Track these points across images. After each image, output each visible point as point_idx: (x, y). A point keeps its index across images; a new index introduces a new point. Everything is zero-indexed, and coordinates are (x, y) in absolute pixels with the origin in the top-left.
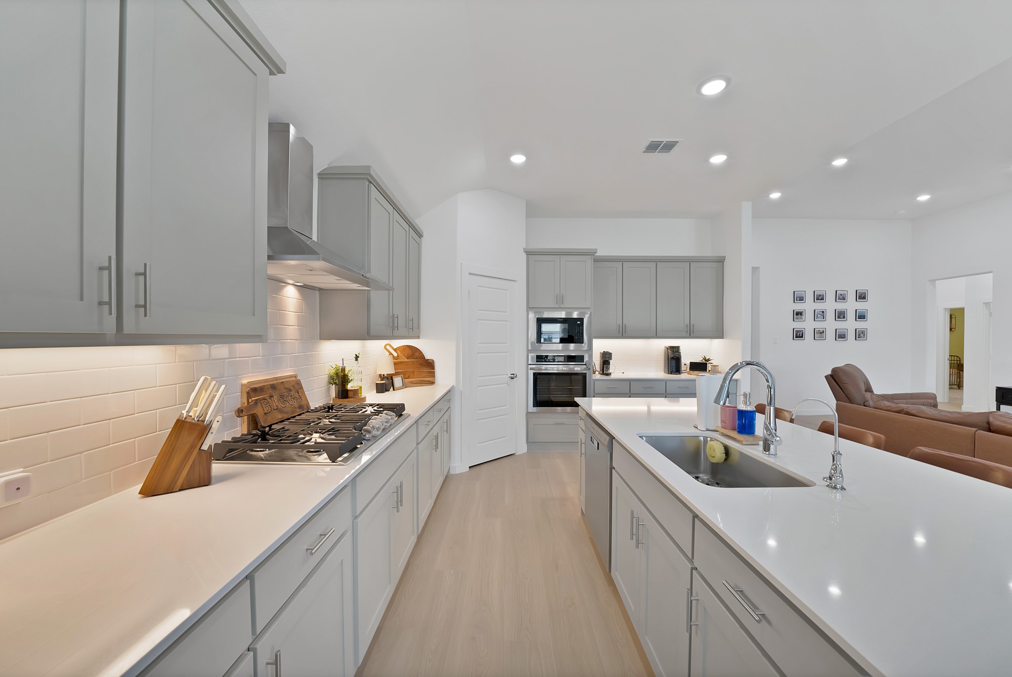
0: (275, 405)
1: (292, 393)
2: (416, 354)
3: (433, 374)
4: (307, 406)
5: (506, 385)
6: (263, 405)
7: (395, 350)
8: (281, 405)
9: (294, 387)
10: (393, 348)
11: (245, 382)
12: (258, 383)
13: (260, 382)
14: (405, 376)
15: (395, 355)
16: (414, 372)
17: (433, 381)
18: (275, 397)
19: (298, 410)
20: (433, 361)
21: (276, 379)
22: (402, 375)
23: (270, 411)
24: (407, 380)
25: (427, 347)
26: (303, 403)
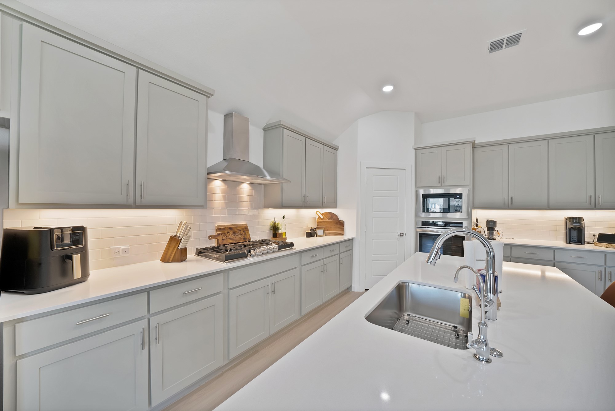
0: (229, 236)
1: (241, 232)
2: (333, 217)
3: (343, 230)
4: (249, 239)
5: (396, 240)
6: (223, 236)
7: (322, 214)
8: (232, 237)
9: (243, 229)
10: (320, 214)
11: (216, 225)
12: (222, 226)
13: (224, 226)
14: (326, 229)
15: (322, 217)
16: (331, 227)
17: (343, 233)
18: (230, 233)
19: (242, 240)
20: (343, 222)
21: (234, 225)
22: (324, 229)
23: (226, 238)
24: (326, 232)
25: (340, 213)
26: (247, 237)
